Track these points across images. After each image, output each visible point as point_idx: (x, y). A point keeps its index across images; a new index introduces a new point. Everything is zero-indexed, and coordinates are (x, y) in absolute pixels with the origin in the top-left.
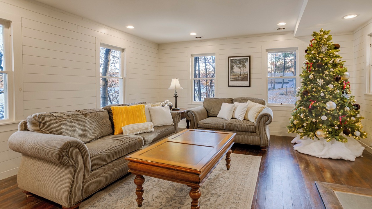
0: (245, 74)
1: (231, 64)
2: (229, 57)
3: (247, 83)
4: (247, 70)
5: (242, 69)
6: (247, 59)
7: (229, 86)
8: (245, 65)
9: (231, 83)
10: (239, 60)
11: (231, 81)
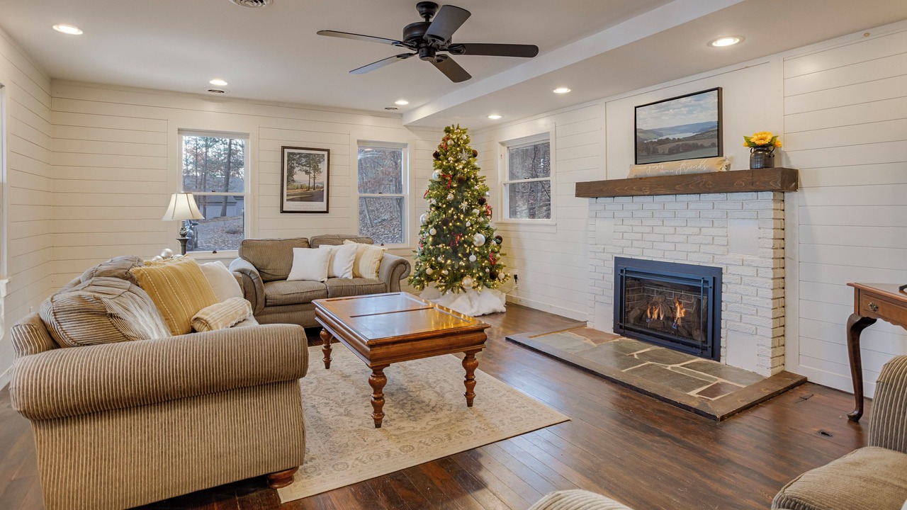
0: (318, 187)
1: (288, 164)
2: (283, 148)
3: (321, 206)
4: (322, 178)
5: (312, 175)
6: (324, 155)
7: (283, 212)
8: (319, 167)
9: (288, 206)
10: (307, 156)
11: (288, 200)
